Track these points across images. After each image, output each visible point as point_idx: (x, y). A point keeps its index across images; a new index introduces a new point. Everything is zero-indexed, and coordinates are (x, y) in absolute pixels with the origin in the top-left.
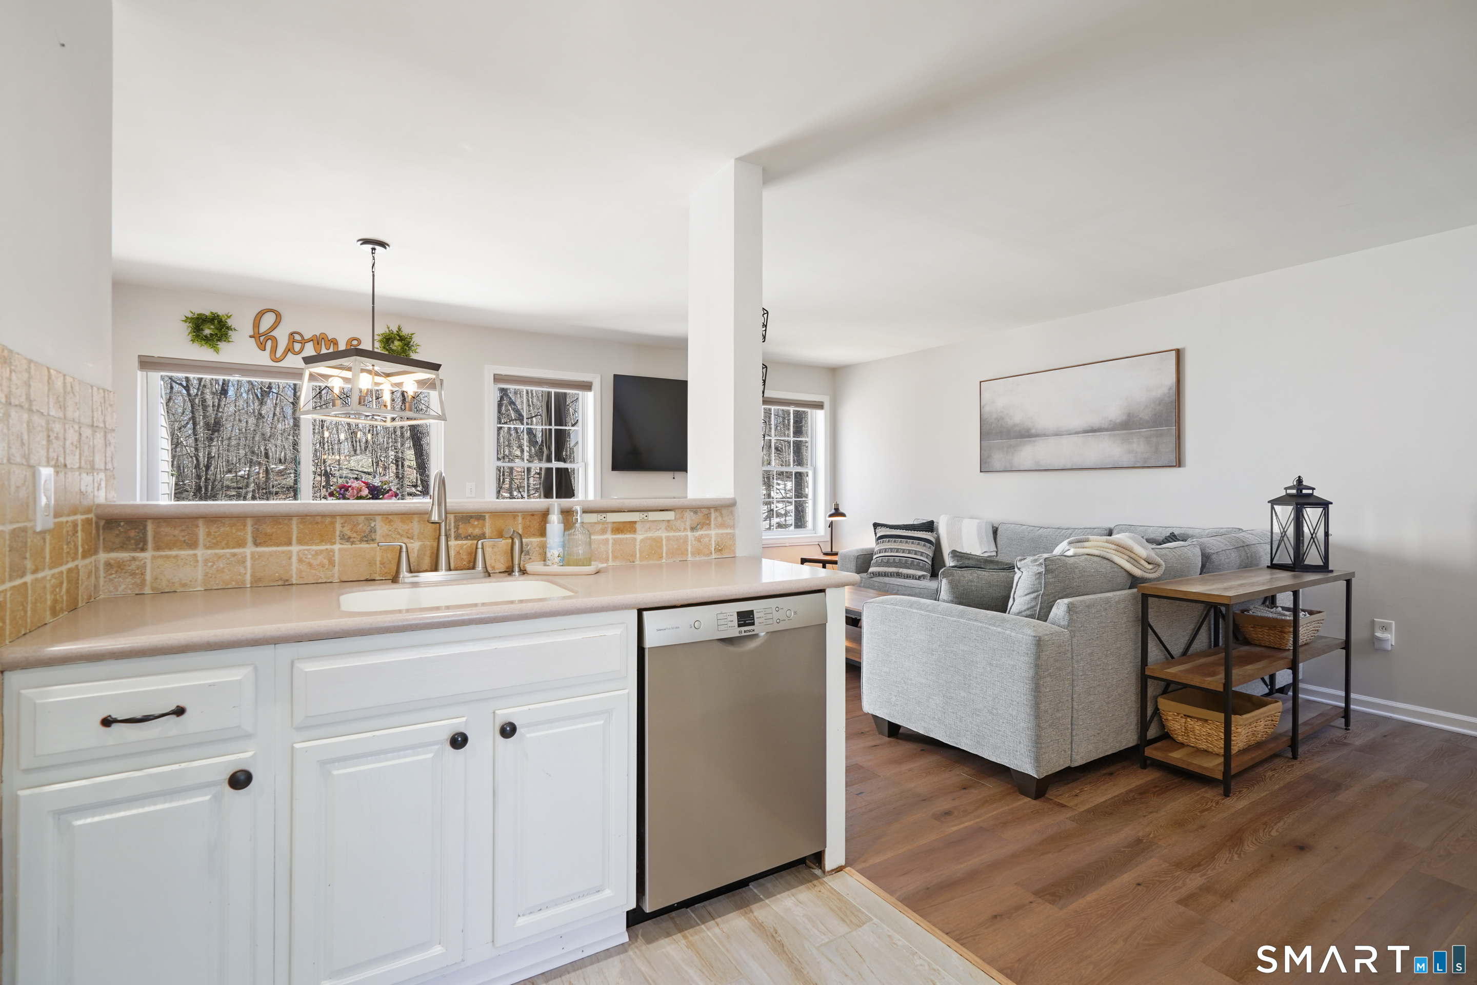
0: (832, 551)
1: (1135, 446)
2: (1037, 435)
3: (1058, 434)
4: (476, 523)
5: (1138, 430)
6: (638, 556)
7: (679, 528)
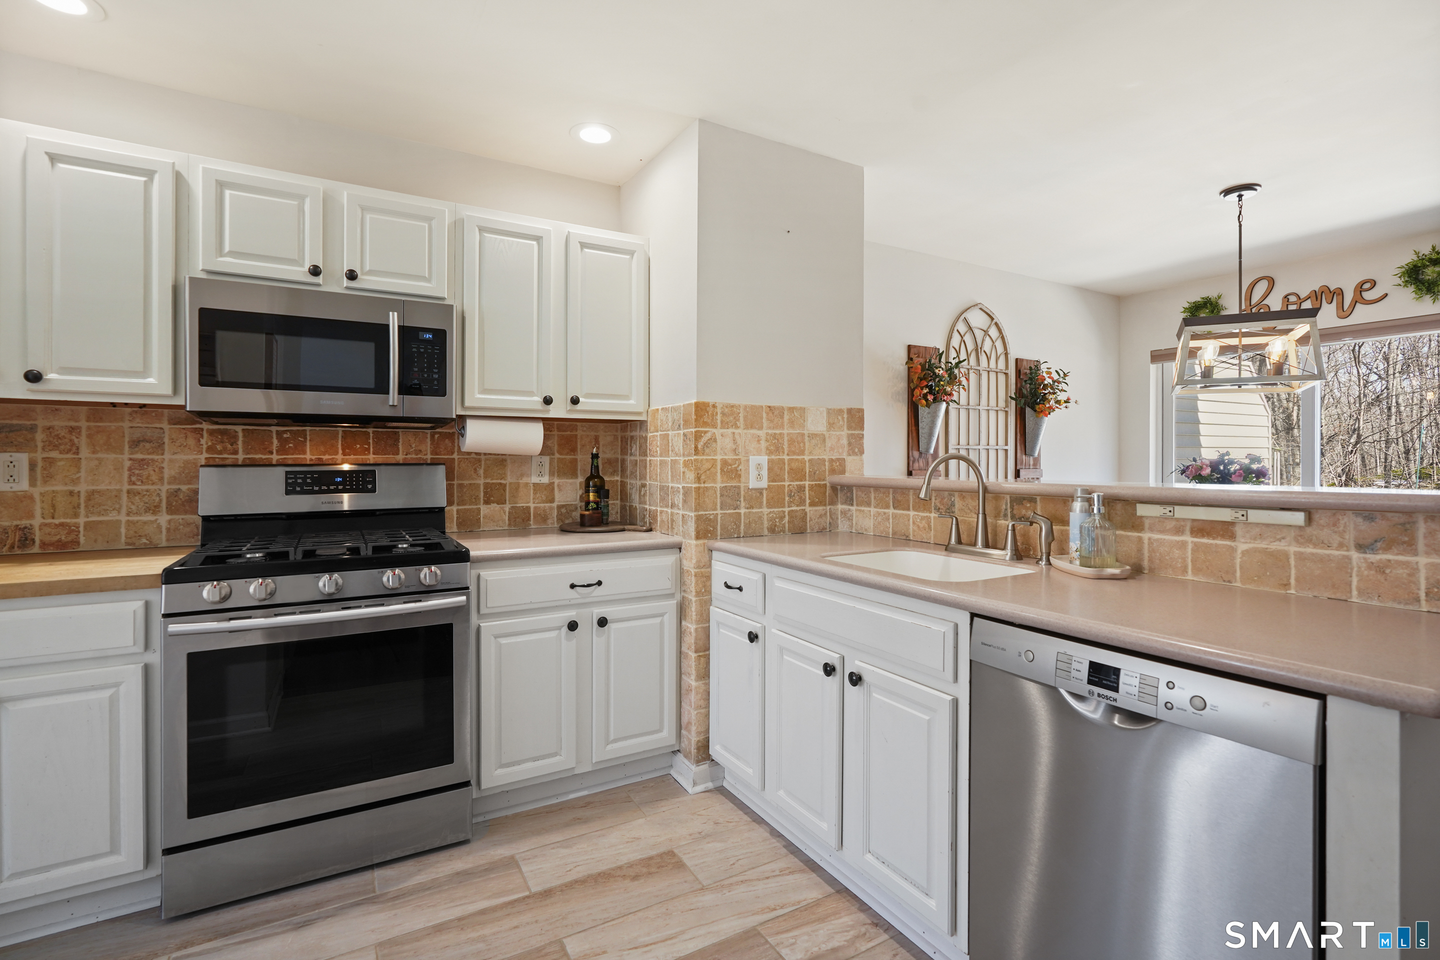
4: (1028, 505)
6: (1238, 574)
7: (1326, 542)
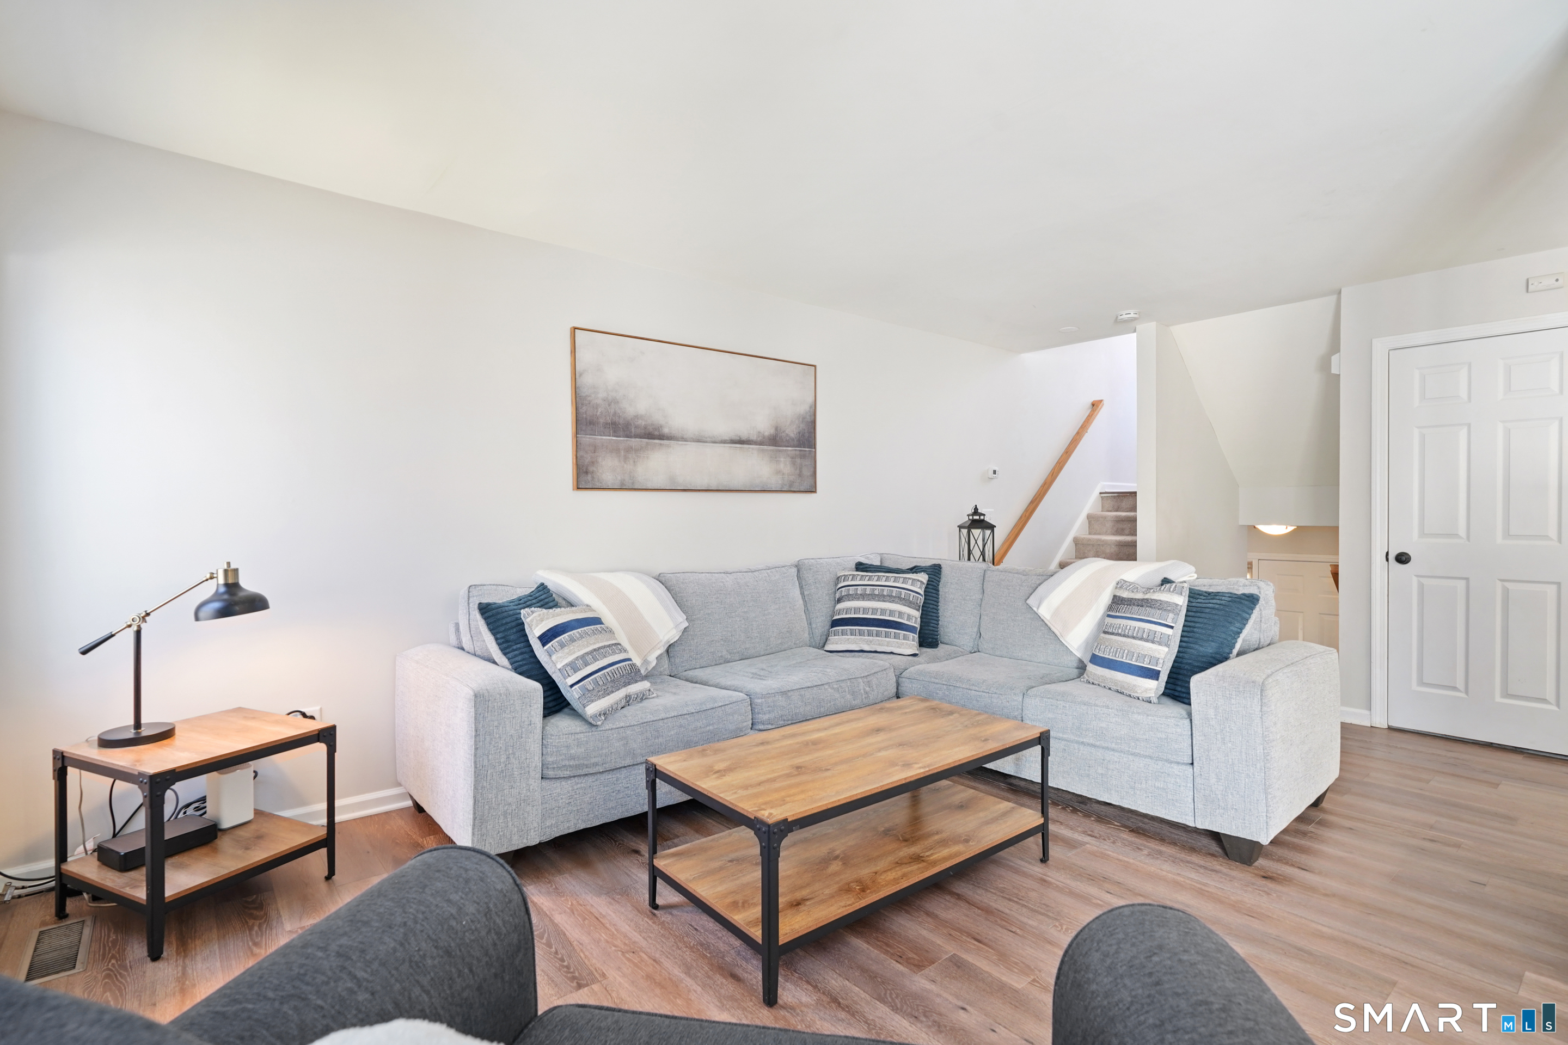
0: (138, 725)
1: (782, 466)
2: (670, 438)
3: (699, 440)
5: (784, 448)
